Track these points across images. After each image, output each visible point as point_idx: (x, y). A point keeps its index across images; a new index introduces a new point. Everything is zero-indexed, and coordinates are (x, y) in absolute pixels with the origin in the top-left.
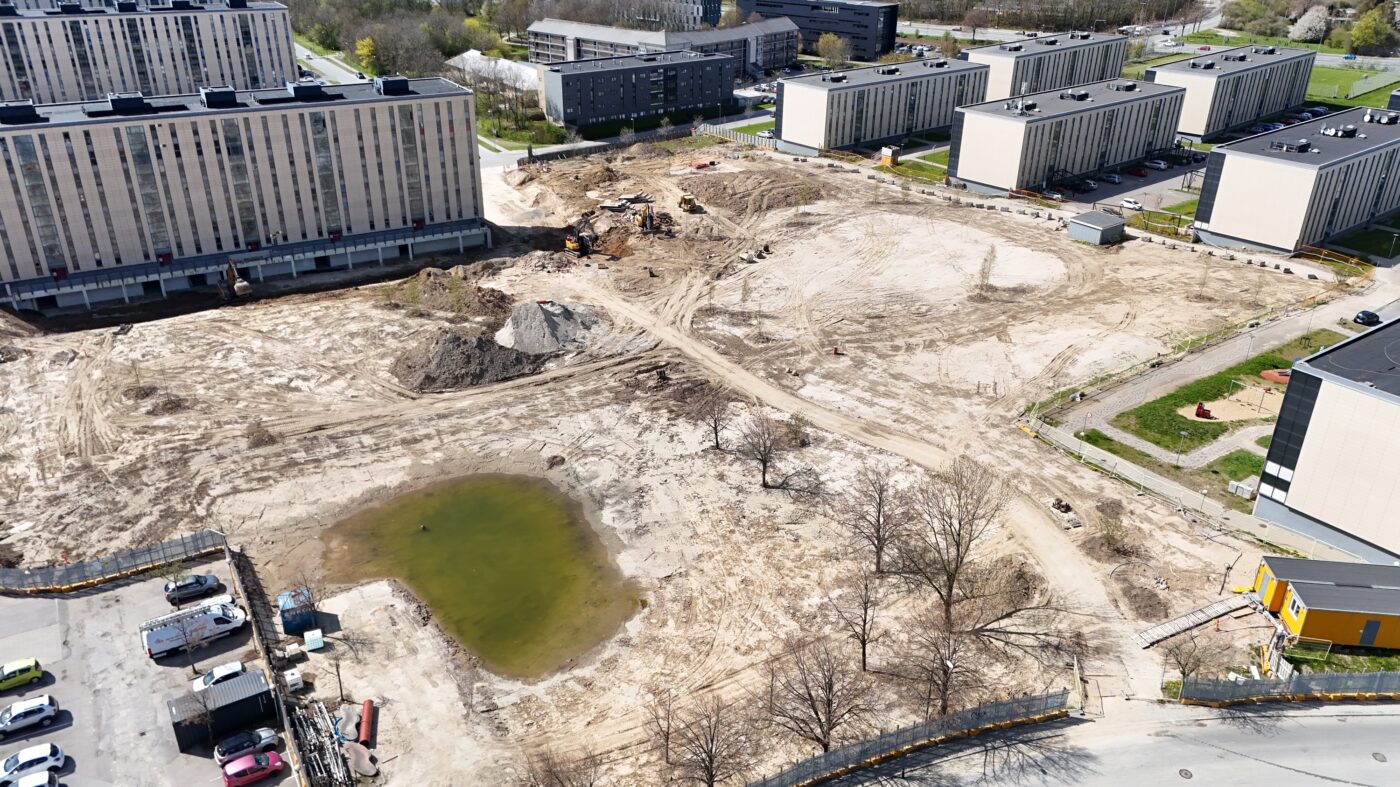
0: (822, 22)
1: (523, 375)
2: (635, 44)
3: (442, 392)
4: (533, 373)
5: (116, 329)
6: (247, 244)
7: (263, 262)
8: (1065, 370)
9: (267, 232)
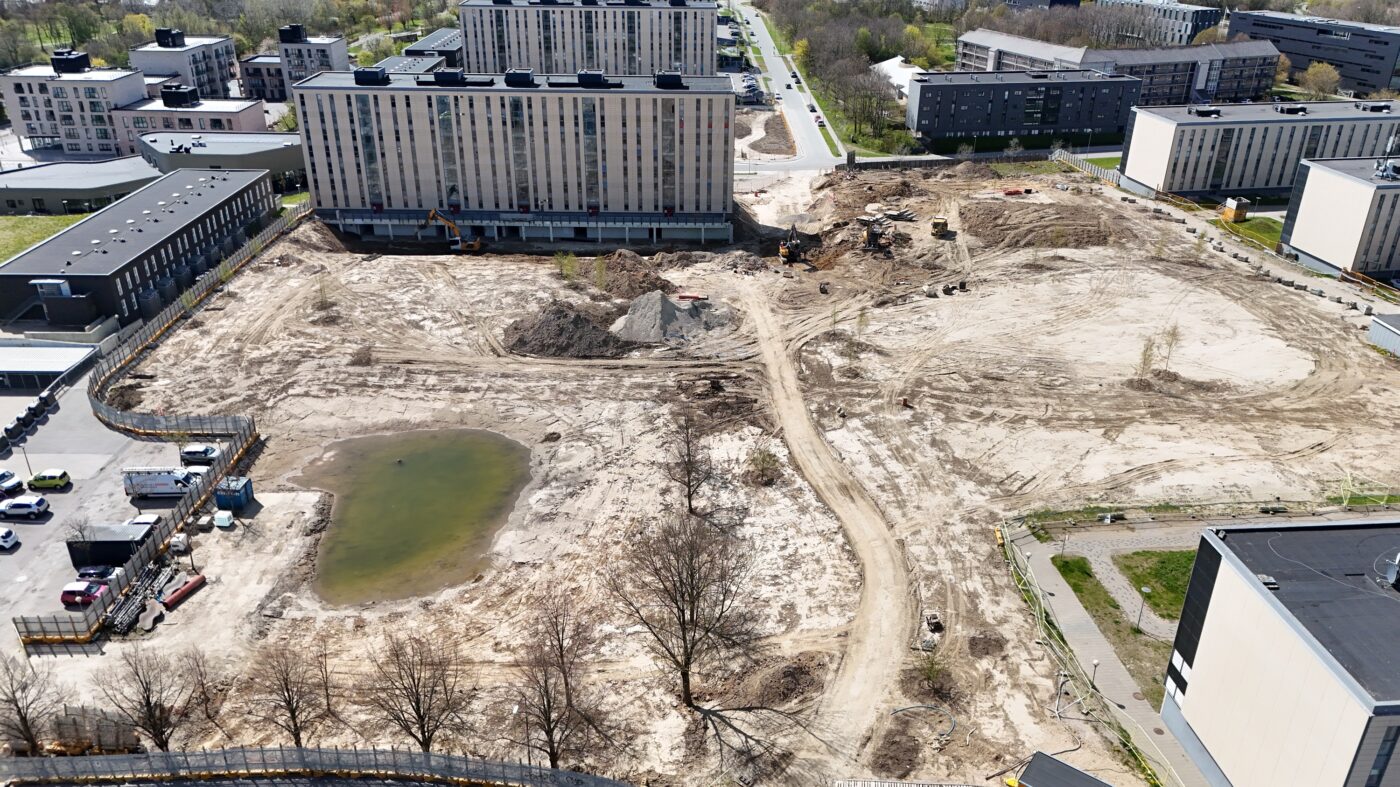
0: (1327, 49)
1: (603, 357)
2: (1051, 59)
3: (525, 356)
4: (613, 358)
5: (365, 256)
6: (520, 206)
7: (527, 224)
8: (1131, 486)
9: (536, 200)
